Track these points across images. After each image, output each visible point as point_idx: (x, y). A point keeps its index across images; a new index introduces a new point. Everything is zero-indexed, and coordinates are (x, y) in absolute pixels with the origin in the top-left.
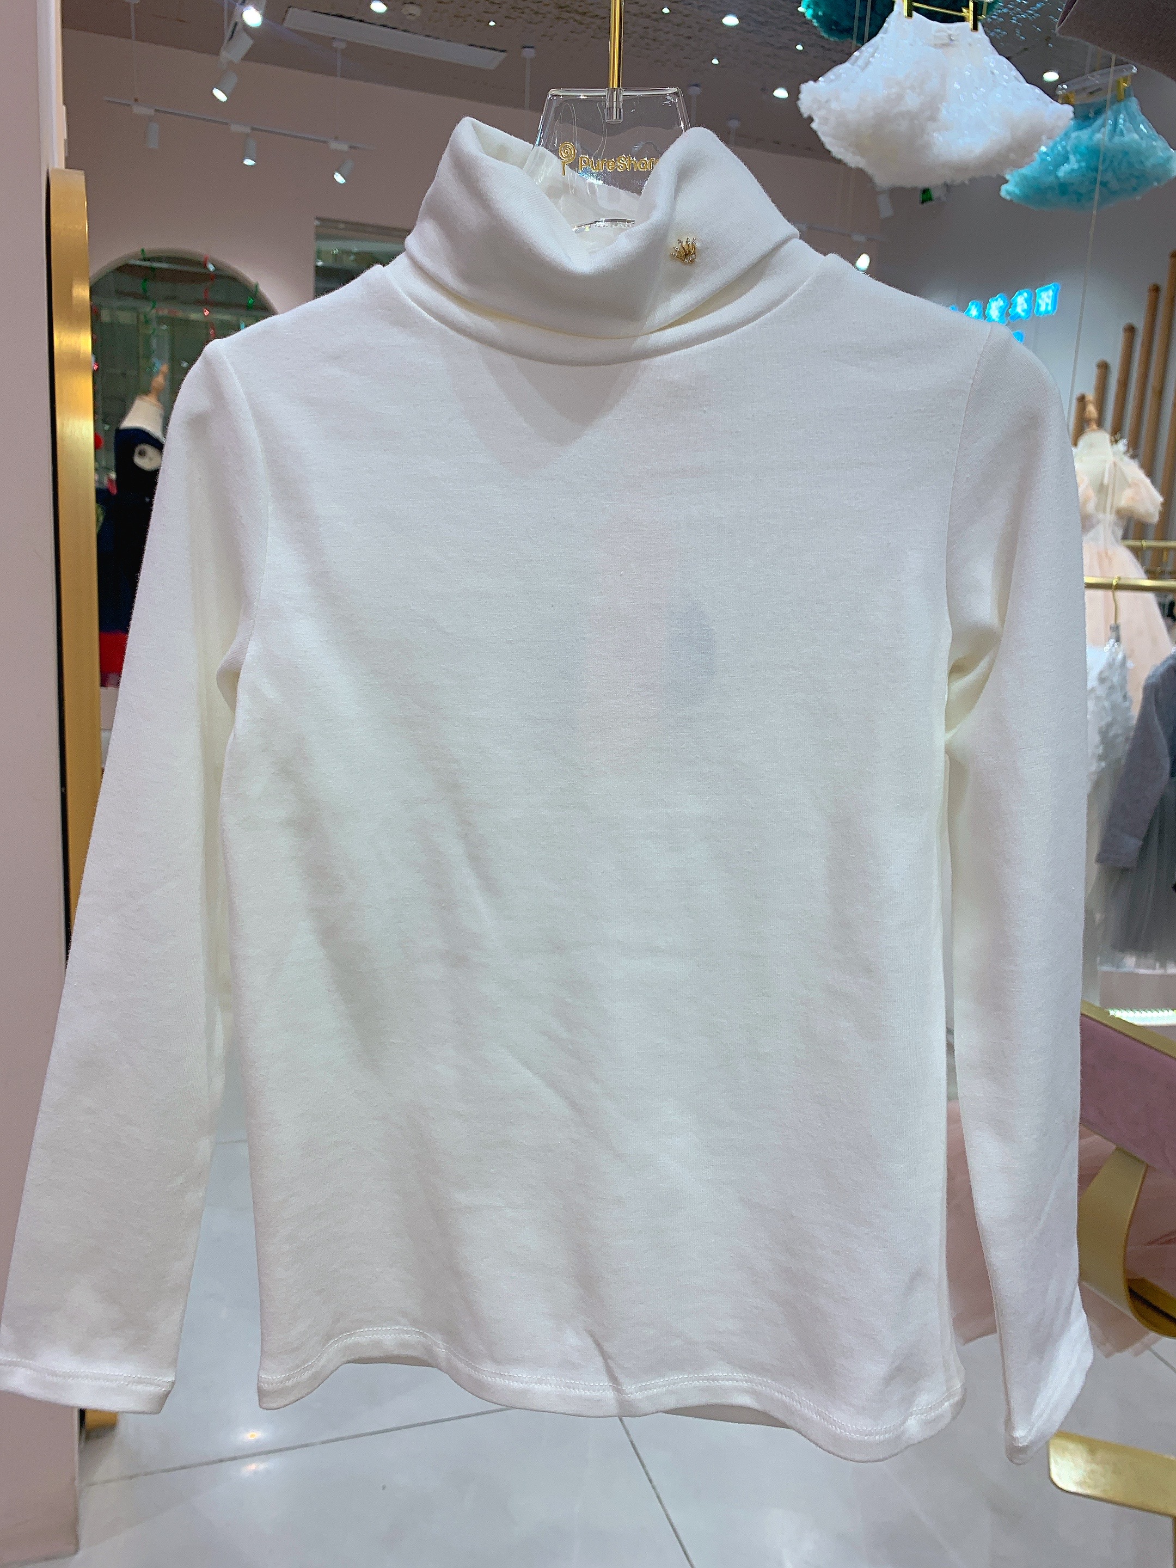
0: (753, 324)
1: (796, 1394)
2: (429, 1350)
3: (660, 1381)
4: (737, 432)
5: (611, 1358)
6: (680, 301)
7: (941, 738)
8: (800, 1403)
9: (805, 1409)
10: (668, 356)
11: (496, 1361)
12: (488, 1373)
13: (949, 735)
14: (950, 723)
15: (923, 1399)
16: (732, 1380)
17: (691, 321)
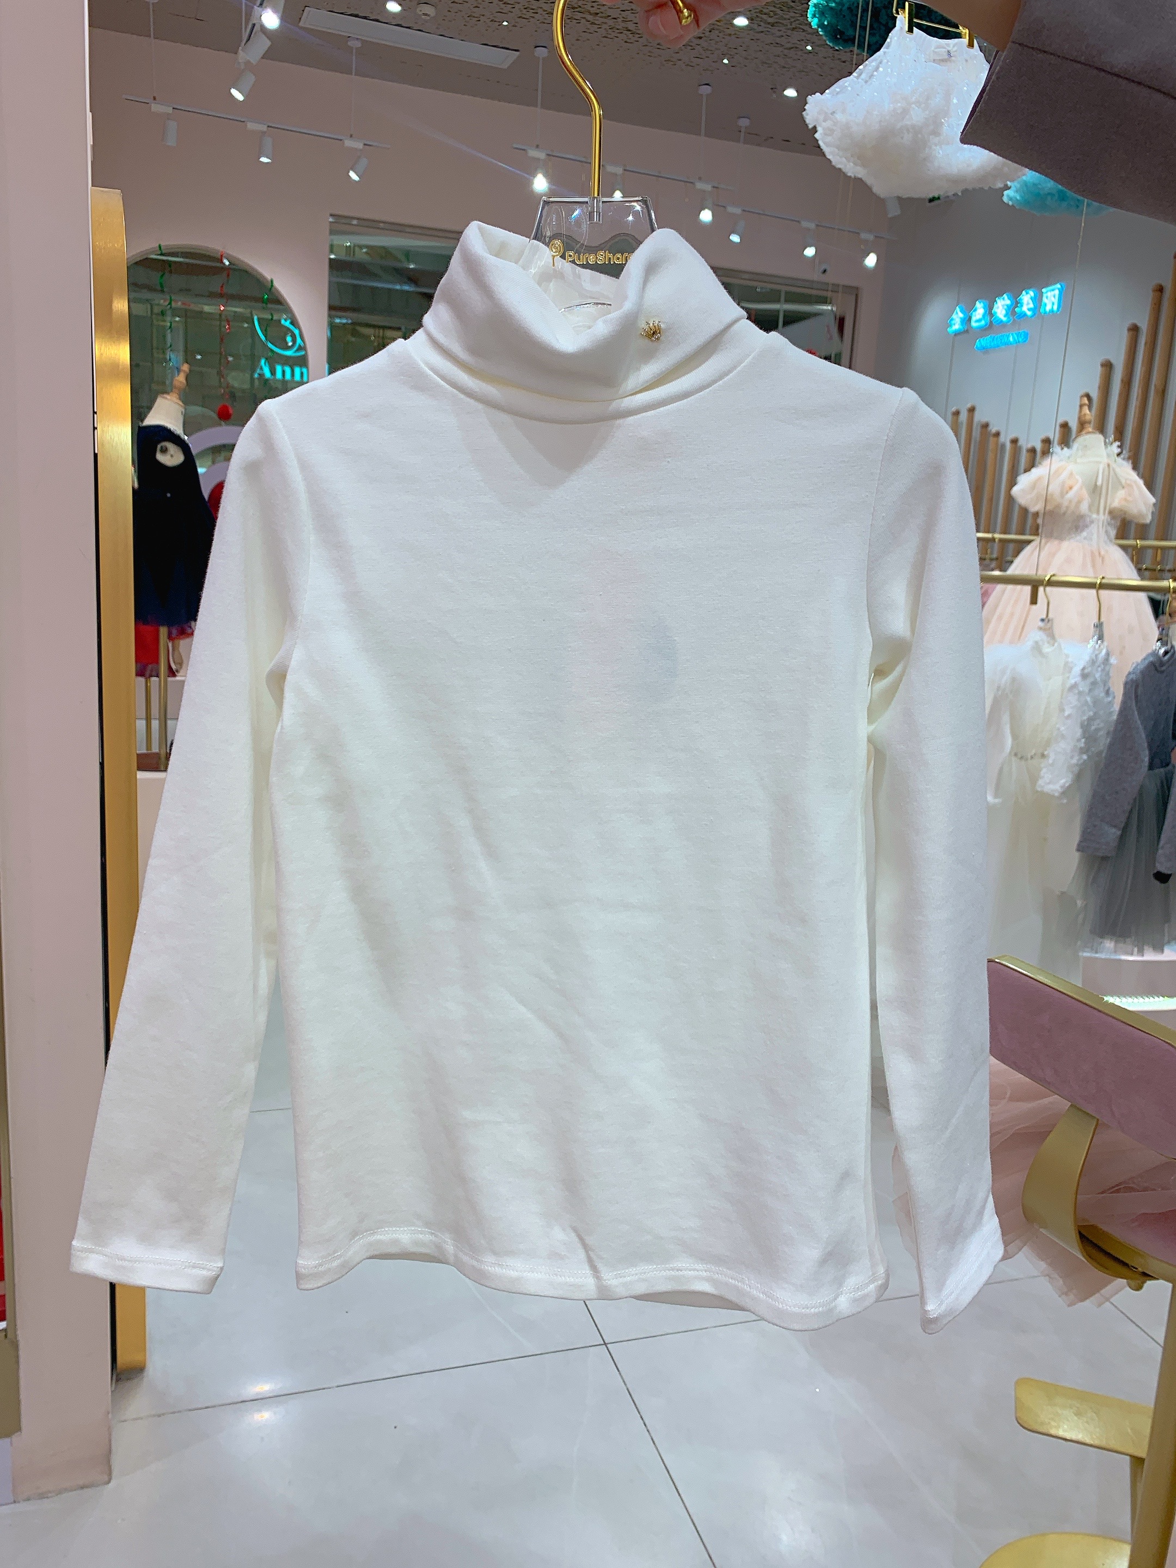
0: (707, 390)
1: (746, 1279)
2: (439, 1247)
3: (633, 1270)
4: (695, 479)
5: (593, 1251)
6: (649, 371)
7: (863, 729)
8: (750, 1286)
9: (753, 1291)
10: (639, 416)
11: (495, 1253)
12: (490, 1264)
13: (872, 728)
14: (871, 720)
15: (852, 1281)
16: (694, 1270)
17: (658, 387)
